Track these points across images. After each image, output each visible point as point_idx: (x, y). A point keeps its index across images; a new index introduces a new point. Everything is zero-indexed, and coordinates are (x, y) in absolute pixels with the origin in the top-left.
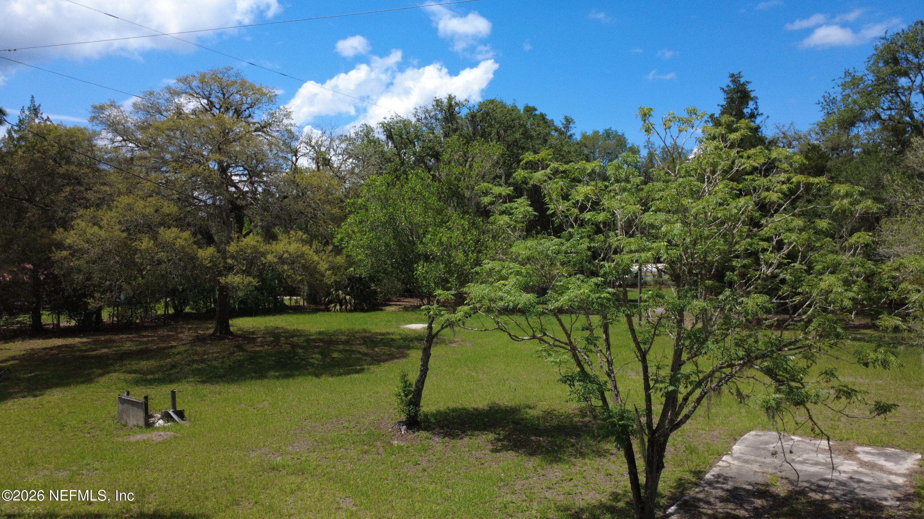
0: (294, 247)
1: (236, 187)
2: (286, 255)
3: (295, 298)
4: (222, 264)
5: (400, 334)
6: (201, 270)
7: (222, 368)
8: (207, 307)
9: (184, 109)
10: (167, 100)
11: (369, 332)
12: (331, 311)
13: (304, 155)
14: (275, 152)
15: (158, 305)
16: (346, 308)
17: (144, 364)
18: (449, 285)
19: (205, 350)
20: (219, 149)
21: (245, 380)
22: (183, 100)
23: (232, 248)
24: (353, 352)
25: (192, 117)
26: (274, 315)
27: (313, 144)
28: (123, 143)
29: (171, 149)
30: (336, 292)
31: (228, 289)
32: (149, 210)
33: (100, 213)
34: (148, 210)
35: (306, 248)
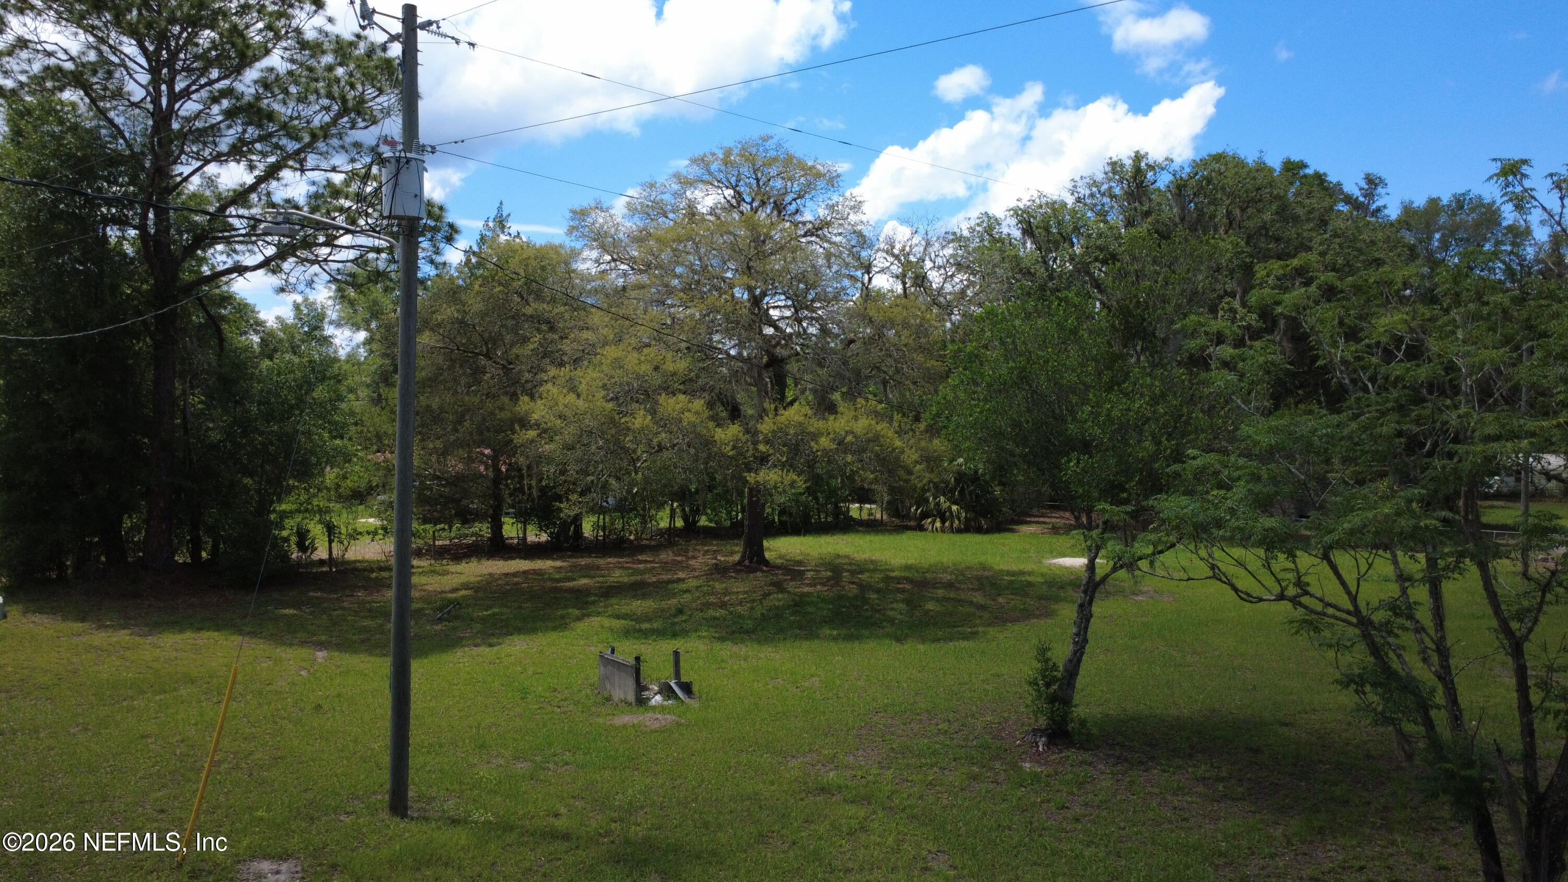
0: (862, 425)
1: (776, 328)
2: (849, 438)
3: (868, 506)
4: (751, 452)
5: (1042, 575)
6: (720, 461)
7: (750, 618)
8: (731, 519)
9: (699, 207)
10: (675, 194)
11: (991, 569)
12: (926, 530)
13: (882, 271)
14: (835, 268)
15: (660, 514)
16: (952, 525)
17: (638, 606)
18: (1125, 495)
19: (726, 589)
20: (749, 268)
21: (785, 639)
22: (698, 194)
23: (766, 426)
24: (960, 601)
25: (709, 217)
26: (833, 534)
27: (896, 251)
28: (613, 264)
29: (679, 270)
30: (935, 498)
31: (759, 491)
32: (646, 368)
33: (579, 372)
34: (643, 367)
35: (882, 428)
